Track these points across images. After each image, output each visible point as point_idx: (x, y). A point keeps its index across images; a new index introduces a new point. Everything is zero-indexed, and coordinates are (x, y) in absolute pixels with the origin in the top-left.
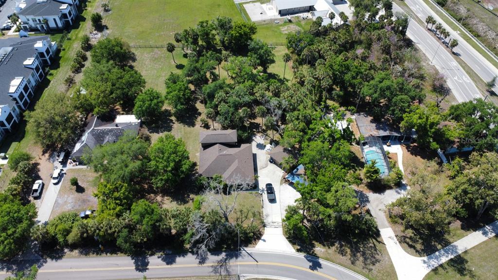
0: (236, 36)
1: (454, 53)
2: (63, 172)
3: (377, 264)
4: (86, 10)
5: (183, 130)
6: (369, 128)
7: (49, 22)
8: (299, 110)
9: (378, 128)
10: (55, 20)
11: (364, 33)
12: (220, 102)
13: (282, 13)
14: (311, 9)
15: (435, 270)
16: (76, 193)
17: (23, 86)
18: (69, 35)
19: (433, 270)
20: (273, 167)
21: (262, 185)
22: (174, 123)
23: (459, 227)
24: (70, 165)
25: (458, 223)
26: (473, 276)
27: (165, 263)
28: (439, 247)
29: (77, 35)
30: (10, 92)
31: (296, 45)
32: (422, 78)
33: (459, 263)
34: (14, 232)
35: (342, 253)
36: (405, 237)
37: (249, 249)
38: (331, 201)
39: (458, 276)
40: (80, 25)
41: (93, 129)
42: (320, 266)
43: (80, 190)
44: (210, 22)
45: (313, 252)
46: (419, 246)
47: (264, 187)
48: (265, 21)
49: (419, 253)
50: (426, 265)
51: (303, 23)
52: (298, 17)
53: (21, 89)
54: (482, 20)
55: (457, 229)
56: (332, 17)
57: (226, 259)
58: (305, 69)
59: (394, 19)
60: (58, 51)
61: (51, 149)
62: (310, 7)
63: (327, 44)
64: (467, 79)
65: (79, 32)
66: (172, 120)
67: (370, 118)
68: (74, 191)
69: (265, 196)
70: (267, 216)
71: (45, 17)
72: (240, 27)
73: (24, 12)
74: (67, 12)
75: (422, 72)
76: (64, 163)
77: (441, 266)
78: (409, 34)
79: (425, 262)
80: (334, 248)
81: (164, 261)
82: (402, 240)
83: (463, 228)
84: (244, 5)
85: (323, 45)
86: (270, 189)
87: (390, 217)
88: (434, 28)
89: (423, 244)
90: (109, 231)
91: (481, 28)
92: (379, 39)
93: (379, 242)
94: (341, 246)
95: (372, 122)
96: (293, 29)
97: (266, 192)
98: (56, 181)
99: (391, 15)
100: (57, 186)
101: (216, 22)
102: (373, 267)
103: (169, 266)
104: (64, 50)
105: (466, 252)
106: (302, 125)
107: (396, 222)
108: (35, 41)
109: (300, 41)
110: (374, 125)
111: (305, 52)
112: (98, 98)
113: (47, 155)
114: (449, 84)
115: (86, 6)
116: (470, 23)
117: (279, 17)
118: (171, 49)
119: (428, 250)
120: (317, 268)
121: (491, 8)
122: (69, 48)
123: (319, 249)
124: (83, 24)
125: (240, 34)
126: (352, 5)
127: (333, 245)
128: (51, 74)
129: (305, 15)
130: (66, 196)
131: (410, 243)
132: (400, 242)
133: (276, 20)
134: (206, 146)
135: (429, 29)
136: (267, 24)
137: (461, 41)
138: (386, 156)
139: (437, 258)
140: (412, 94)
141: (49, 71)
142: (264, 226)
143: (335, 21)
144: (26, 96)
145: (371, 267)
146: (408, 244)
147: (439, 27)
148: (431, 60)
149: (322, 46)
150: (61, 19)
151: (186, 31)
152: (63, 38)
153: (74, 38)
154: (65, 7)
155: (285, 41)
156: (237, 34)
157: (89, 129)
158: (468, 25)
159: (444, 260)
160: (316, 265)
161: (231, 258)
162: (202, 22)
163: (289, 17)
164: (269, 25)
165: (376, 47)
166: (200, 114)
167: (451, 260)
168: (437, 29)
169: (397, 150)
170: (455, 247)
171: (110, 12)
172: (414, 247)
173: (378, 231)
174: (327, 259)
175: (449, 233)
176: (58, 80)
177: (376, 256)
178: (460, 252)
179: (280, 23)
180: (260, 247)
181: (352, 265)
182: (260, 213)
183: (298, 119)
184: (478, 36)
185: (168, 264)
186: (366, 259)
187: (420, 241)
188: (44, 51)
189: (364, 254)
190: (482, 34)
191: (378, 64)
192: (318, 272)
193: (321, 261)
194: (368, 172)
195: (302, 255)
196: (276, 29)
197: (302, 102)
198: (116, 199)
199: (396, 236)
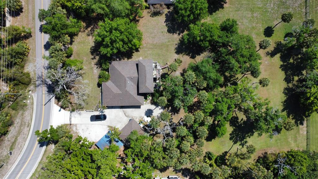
27: (45, 43)
37: (53, 100)
42: (42, 146)
45: (51, 143)
57: (47, 84)
69: (97, 113)
70: (80, 114)
81: (47, 43)
103: (43, 46)
120: (40, 144)
123: (53, 147)
142: (71, 111)
160: (42, 143)
161: (47, 88)
166: (193, 57)
174: (45, 151)
180: (55, 108)
181: (41, 167)
182: (82, 109)
185: (45, 46)
192: (37, 144)
193: (44, 147)
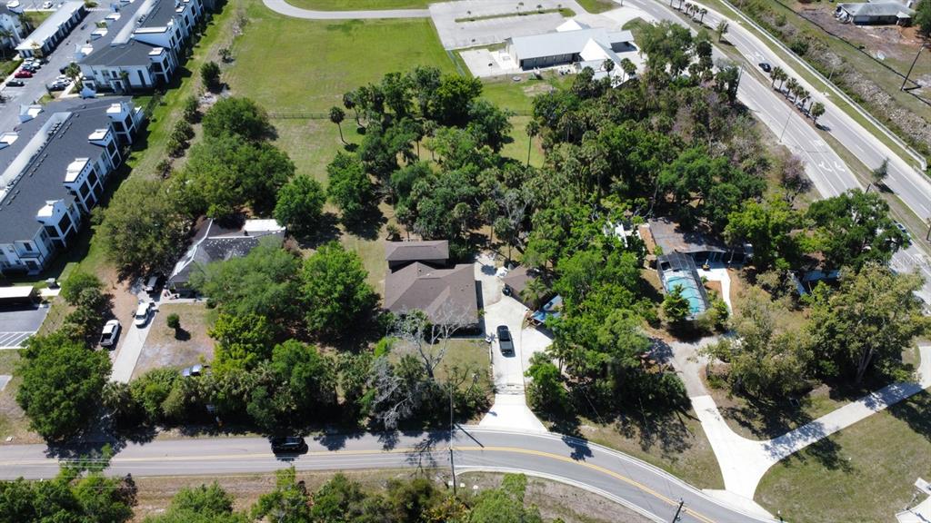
0: (447, 98)
1: (818, 126)
2: (153, 308)
3: (687, 451)
4: (192, 59)
5: (356, 244)
6: (672, 240)
7: (130, 77)
8: (552, 208)
9: (687, 241)
10: (140, 72)
11: (664, 92)
12: (420, 197)
13: (525, 64)
14: (575, 58)
15: (785, 461)
16: (176, 341)
17: (88, 171)
18: (164, 99)
19: (781, 461)
20: (509, 301)
21: (491, 329)
22: (341, 234)
23: (827, 394)
24: (166, 299)
25: (825, 389)
26: (848, 469)
27: (325, 448)
28: (792, 425)
29: (176, 98)
30: (67, 180)
31: (548, 112)
32: (764, 164)
33: (826, 451)
34: (76, 390)
35: (627, 433)
36: (734, 410)
37: (469, 427)
38: (604, 338)
39: (824, 470)
40: (181, 82)
41: (206, 239)
42: (589, 453)
43: (182, 335)
44: (404, 76)
45: (577, 432)
46: (757, 424)
47: (495, 332)
48: (496, 78)
49: (758, 434)
50: (769, 453)
51: (561, 80)
52: (553, 71)
53: (85, 178)
54: (866, 76)
55: (823, 398)
56: (609, 66)
57: (429, 443)
58: (565, 150)
59: (714, 70)
60: (145, 122)
61: (132, 272)
62: (574, 55)
63: (602, 109)
64: (841, 166)
65: (180, 93)
66: (338, 230)
67: (674, 225)
68: (172, 338)
69: (496, 346)
70: (499, 376)
71: (124, 68)
72: (454, 83)
73: (88, 60)
74: (160, 60)
75: (764, 155)
76: (155, 294)
77: (796, 454)
78: (741, 97)
79: (767, 448)
80: (612, 426)
81: (324, 445)
82: (729, 414)
83: (833, 396)
84: (461, 54)
85: (594, 110)
86: (504, 335)
87: (709, 378)
88: (784, 88)
89: (764, 420)
90: (234, 392)
91: (865, 88)
92: (689, 101)
93: (690, 417)
94: (625, 423)
95: (677, 231)
96: (544, 89)
97: (497, 340)
98: (141, 322)
99: (710, 65)
100: (143, 330)
101: (414, 76)
102: (679, 456)
103: (333, 452)
104: (155, 121)
105: (837, 433)
106: (558, 230)
107: (719, 387)
108: (109, 104)
109: (555, 104)
110: (681, 235)
111: (563, 120)
112: (216, 190)
113: (126, 283)
114: (810, 173)
115: (192, 53)
116: (848, 81)
117: (521, 71)
118: (337, 117)
119: (774, 430)
120: (585, 456)
121: (882, 58)
122: (163, 119)
123: (587, 428)
124: (187, 82)
125: (453, 93)
126: (644, 50)
127: (610, 421)
128: (133, 159)
129: (565, 68)
130: (158, 345)
131: (743, 419)
132: (725, 418)
133: (516, 75)
134: (396, 266)
135: (776, 90)
136: (500, 82)
137: (830, 106)
138: (701, 284)
139: (788, 442)
140: (744, 183)
141: (129, 153)
142: (495, 391)
143: (613, 74)
144: (91, 189)
145: (676, 455)
146: (739, 420)
147: (792, 85)
148: (779, 136)
149: (591, 111)
150: (150, 71)
151: (363, 89)
152: (152, 102)
153: (172, 102)
154: (159, 53)
155: (530, 107)
156: (450, 95)
157: (199, 239)
158: (844, 83)
159: (800, 445)
160: (581, 452)
161: (438, 441)
162: (391, 75)
163: (537, 71)
164: (504, 83)
165: (684, 113)
166: (385, 220)
167: (813, 445)
168: (788, 87)
169: (721, 277)
170: (820, 425)
171: (233, 64)
172: (749, 426)
173: (689, 401)
174: (601, 443)
175: (809, 405)
176: (144, 167)
177: (685, 439)
178: (828, 434)
179: (522, 81)
180: (487, 423)
181: (644, 453)
182: (487, 372)
183: (551, 221)
184: (861, 101)
185: (331, 449)
186: (666, 443)
187: (760, 416)
188: (122, 119)
189: (663, 436)
190: (868, 98)
191: (687, 140)
192: (586, 463)
193: (590, 446)
194: (671, 304)
195: (558, 437)
196: (515, 91)
197: (557, 194)
198: (246, 341)
199: (719, 408)
